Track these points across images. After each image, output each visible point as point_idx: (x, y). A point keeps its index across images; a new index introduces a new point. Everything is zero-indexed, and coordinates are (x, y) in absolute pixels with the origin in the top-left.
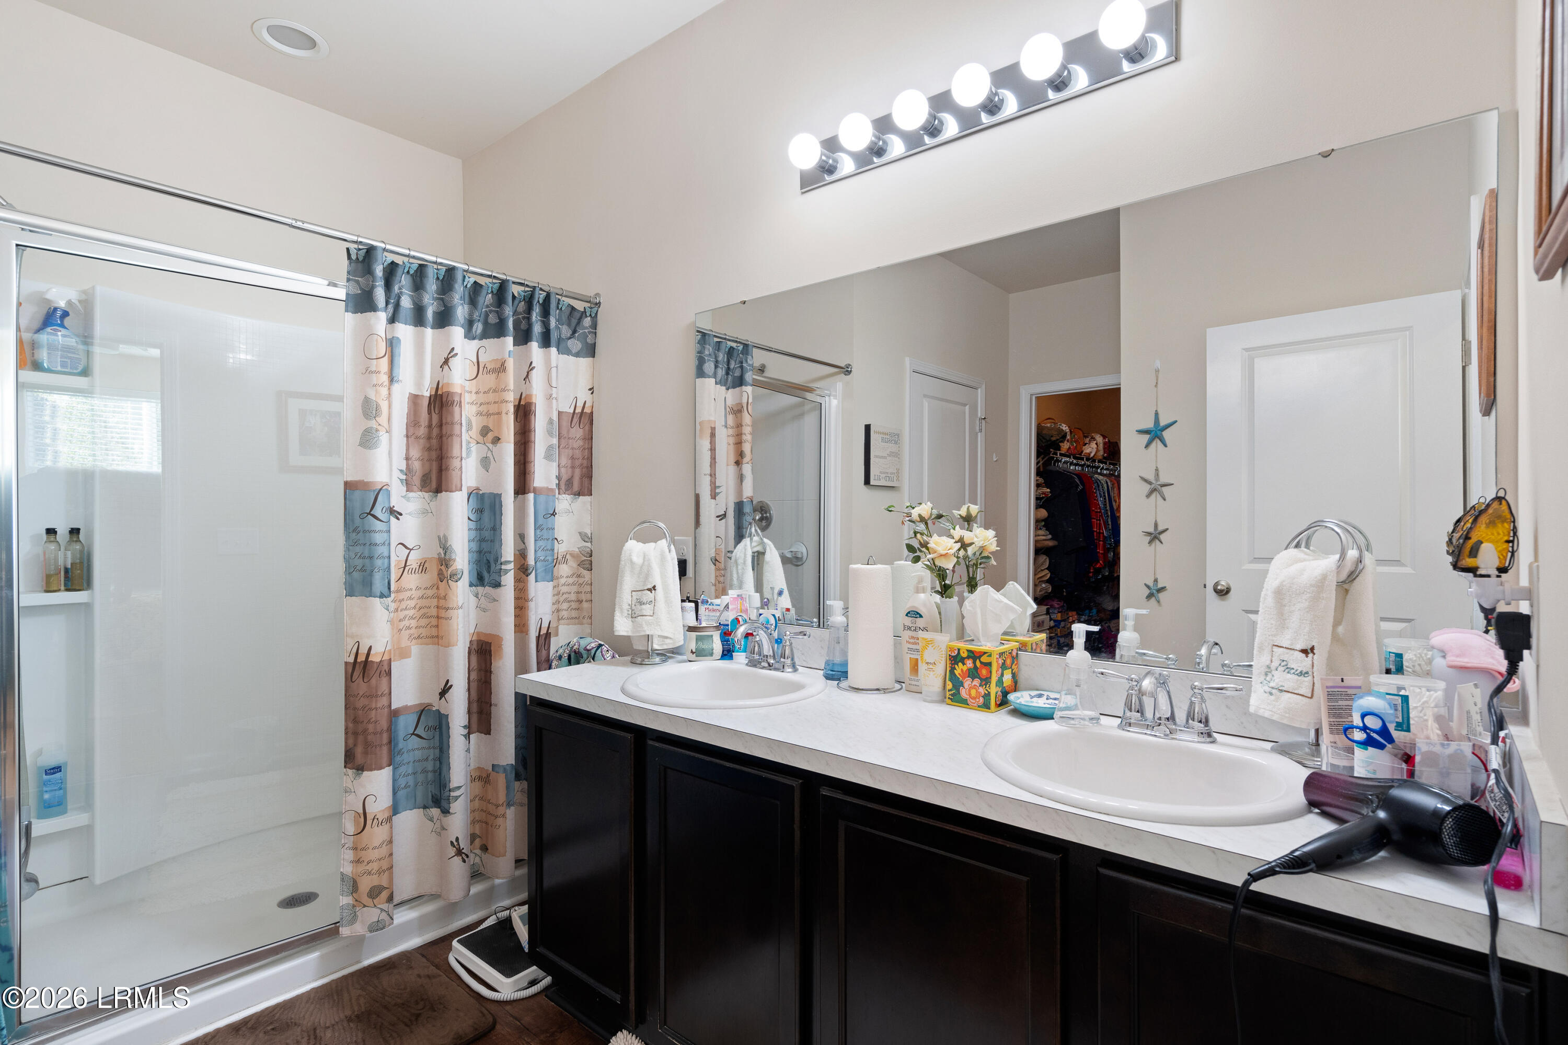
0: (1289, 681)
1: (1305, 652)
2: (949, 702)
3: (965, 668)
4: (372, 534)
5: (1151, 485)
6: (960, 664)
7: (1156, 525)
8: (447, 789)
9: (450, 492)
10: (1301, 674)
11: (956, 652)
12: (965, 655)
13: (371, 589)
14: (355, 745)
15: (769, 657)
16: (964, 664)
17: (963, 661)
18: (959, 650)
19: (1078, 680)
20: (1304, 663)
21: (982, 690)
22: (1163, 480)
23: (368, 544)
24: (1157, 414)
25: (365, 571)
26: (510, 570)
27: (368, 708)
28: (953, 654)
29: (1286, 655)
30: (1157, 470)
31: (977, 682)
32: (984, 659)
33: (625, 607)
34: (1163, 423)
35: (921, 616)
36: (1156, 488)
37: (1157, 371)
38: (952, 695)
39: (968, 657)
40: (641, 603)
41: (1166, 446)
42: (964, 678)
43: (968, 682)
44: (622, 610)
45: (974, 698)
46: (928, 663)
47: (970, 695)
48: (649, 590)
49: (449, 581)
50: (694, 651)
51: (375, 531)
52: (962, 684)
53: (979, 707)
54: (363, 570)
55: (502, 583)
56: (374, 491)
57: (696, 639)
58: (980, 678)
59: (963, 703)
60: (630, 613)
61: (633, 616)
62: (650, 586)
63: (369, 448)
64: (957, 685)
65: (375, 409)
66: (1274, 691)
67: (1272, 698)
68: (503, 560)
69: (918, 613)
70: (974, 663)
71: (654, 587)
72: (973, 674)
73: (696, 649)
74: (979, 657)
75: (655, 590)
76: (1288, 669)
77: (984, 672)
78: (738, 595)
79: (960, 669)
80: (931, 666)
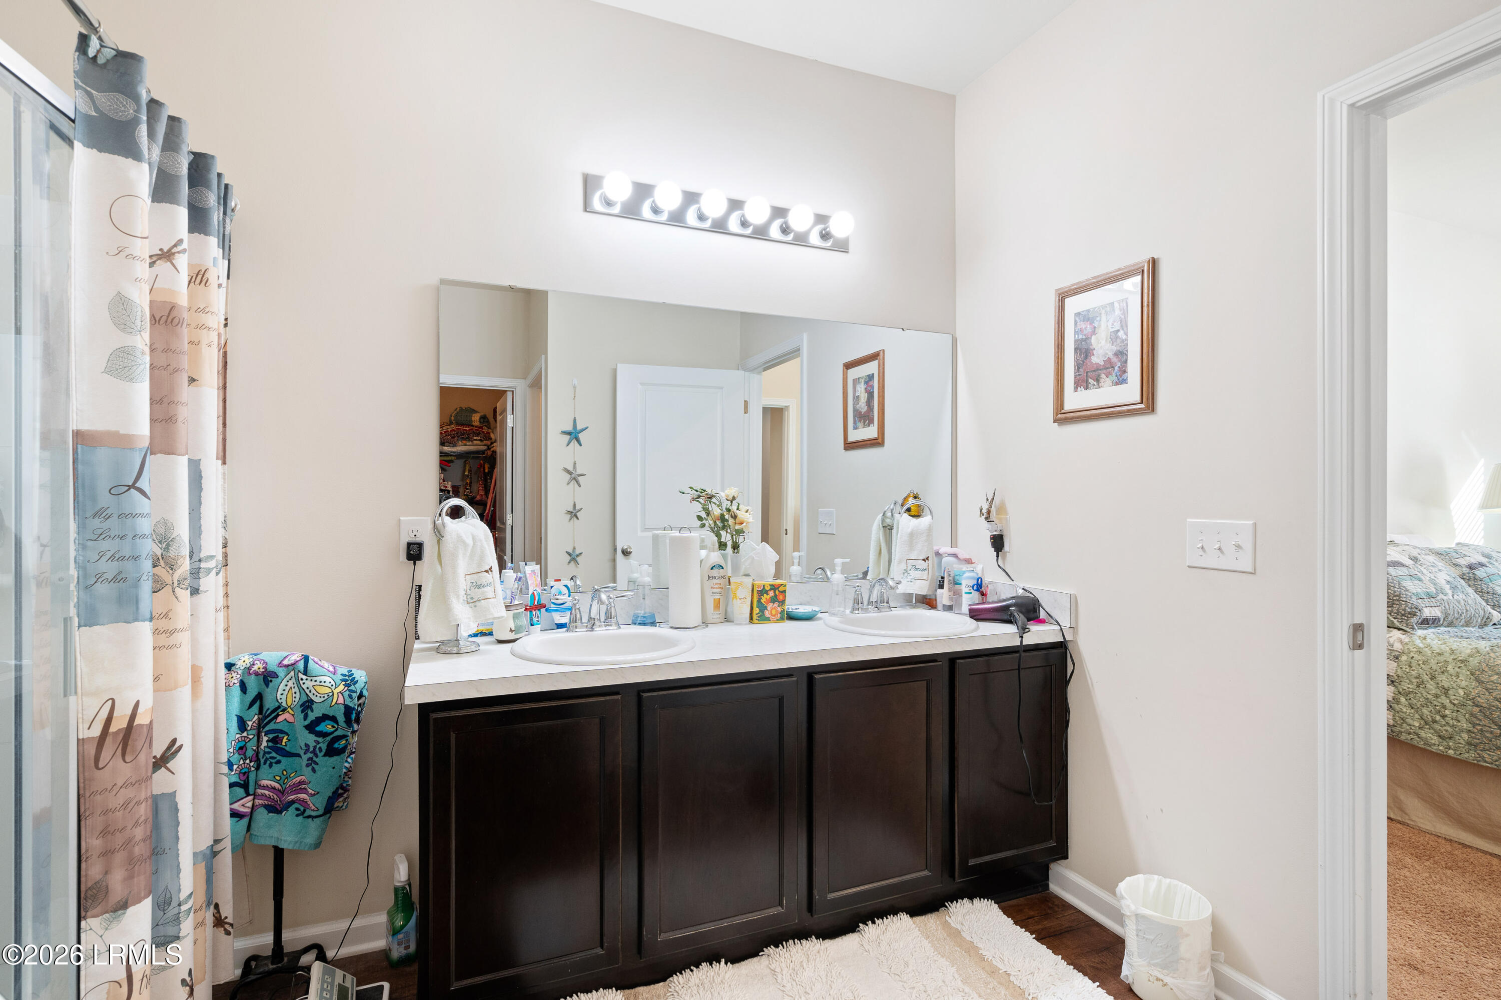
0: (918, 574)
1: (924, 560)
2: (757, 622)
3: (768, 597)
4: (139, 520)
5: (571, 475)
6: (765, 595)
7: (574, 505)
8: (174, 903)
9: (179, 455)
10: (924, 570)
11: (762, 587)
12: (767, 588)
13: (137, 608)
14: (106, 873)
15: (596, 620)
16: (767, 594)
17: (767, 592)
18: (764, 586)
19: (838, 591)
20: (924, 565)
21: (779, 609)
22: (579, 471)
23: (130, 536)
24: (575, 420)
25: (125, 580)
26: (213, 569)
27: (134, 801)
28: (760, 589)
29: (914, 563)
30: (575, 463)
31: (776, 604)
32: (780, 589)
33: (462, 593)
34: (579, 427)
35: (723, 568)
36: (574, 477)
37: (575, 387)
38: (758, 617)
39: (771, 590)
40: (479, 587)
41: (581, 445)
42: (767, 604)
43: (770, 606)
44: (458, 597)
45: (774, 615)
46: (740, 599)
47: (771, 614)
48: (486, 571)
49: (177, 590)
50: (513, 629)
51: (142, 515)
52: (766, 608)
53: (777, 620)
54: (118, 578)
55: (201, 589)
56: (141, 450)
57: (514, 618)
58: (779, 602)
59: (767, 620)
60: (465, 598)
61: (472, 602)
62: (487, 568)
63: (131, 380)
64: (762, 608)
65: (139, 318)
66: (913, 580)
67: (912, 583)
68: (203, 555)
69: (721, 566)
70: (775, 592)
71: (491, 569)
72: (774, 600)
73: (515, 627)
74: (778, 588)
75: (491, 571)
76: (917, 569)
77: (781, 597)
78: (532, 571)
79: (765, 598)
80: (743, 600)
